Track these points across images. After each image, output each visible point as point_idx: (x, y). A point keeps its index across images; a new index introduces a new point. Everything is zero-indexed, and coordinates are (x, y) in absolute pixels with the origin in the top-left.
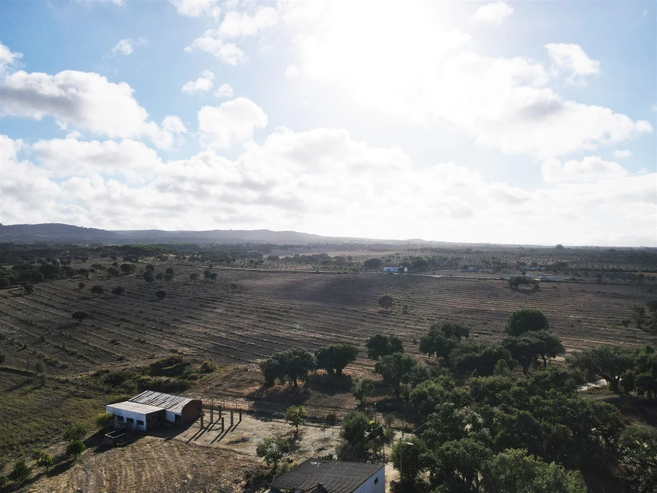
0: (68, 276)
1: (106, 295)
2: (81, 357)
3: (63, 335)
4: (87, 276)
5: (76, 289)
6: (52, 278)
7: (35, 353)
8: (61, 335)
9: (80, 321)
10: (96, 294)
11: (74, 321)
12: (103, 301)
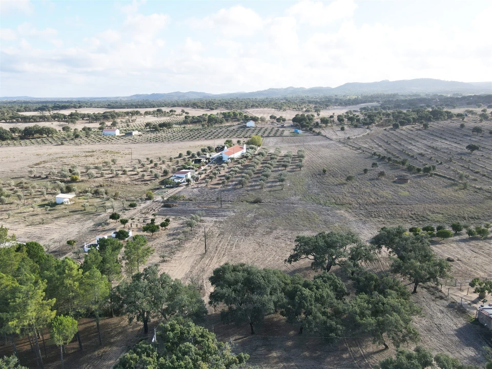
0: (448, 118)
1: (483, 134)
2: (484, 175)
3: (463, 159)
4: (463, 119)
5: (458, 129)
6: (437, 119)
7: (449, 168)
8: (461, 159)
9: (472, 151)
10: (476, 133)
11: (467, 151)
12: (482, 139)
